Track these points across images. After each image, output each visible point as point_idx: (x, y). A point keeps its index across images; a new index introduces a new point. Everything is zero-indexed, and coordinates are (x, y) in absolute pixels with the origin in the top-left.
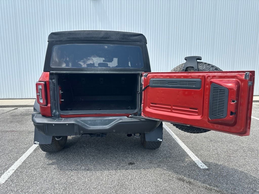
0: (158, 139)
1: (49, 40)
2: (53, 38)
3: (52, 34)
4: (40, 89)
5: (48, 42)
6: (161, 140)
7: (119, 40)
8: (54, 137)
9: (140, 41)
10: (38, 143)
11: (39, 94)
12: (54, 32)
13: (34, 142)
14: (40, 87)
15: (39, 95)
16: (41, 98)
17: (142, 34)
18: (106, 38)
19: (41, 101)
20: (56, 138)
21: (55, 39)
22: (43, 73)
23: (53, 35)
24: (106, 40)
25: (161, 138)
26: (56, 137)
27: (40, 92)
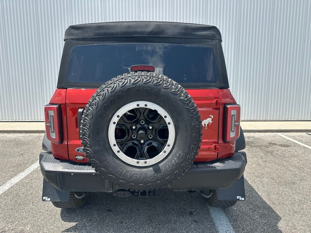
0: (238, 197)
1: (67, 38)
2: (72, 34)
3: (72, 27)
4: (50, 117)
5: (64, 40)
6: (243, 199)
7: (179, 35)
8: (72, 194)
9: (212, 38)
10: (49, 199)
11: (49, 124)
12: (74, 24)
13: (43, 198)
14: (51, 113)
15: (50, 126)
16: (53, 131)
17: (215, 27)
18: (158, 33)
19: (54, 136)
20: (76, 195)
21: (76, 36)
22: (56, 90)
23: (73, 30)
24: (157, 36)
25: (243, 196)
26: (76, 193)
27: (50, 121)
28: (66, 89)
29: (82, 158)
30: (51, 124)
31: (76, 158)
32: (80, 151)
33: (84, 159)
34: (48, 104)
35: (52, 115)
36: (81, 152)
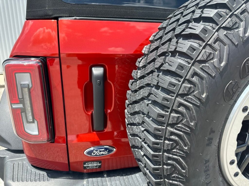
14: (23, 79)
15: (23, 109)
19: (34, 129)
27: (23, 98)
28: (56, 18)
29: (96, 165)
30: (24, 105)
31: (85, 166)
32: (94, 153)
33: (100, 167)
34: (8, 58)
35: (27, 82)
36: (96, 155)
